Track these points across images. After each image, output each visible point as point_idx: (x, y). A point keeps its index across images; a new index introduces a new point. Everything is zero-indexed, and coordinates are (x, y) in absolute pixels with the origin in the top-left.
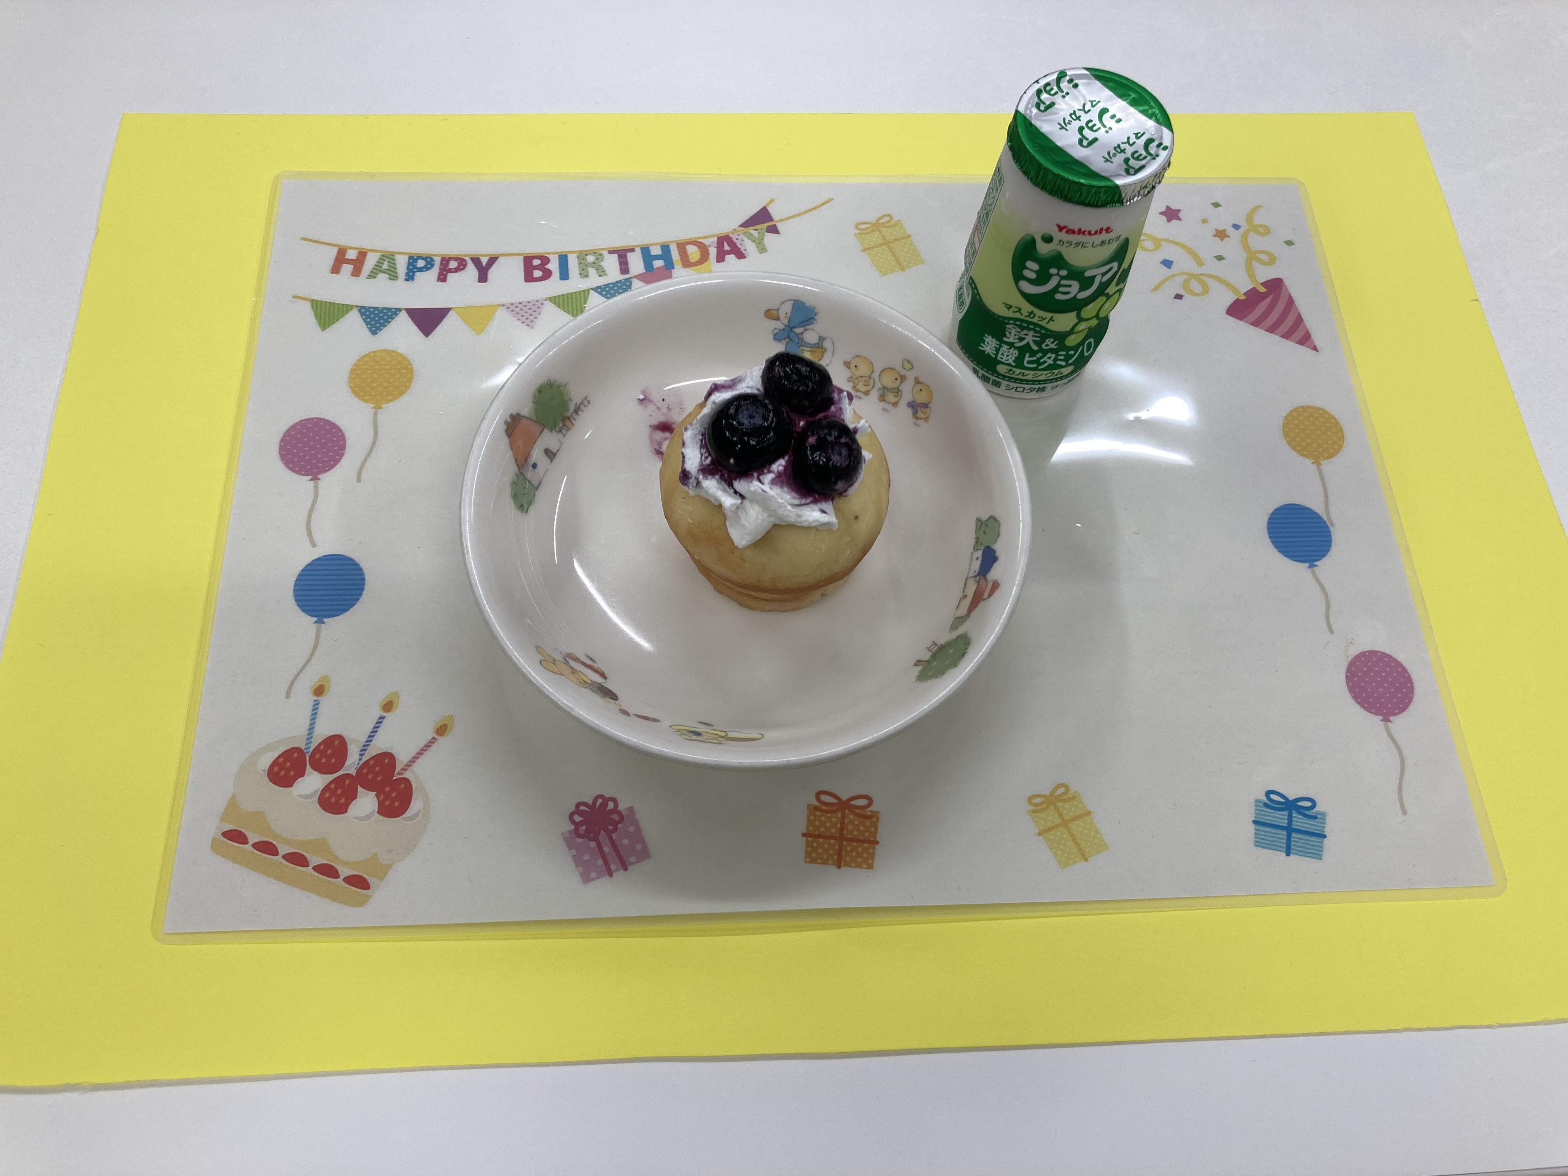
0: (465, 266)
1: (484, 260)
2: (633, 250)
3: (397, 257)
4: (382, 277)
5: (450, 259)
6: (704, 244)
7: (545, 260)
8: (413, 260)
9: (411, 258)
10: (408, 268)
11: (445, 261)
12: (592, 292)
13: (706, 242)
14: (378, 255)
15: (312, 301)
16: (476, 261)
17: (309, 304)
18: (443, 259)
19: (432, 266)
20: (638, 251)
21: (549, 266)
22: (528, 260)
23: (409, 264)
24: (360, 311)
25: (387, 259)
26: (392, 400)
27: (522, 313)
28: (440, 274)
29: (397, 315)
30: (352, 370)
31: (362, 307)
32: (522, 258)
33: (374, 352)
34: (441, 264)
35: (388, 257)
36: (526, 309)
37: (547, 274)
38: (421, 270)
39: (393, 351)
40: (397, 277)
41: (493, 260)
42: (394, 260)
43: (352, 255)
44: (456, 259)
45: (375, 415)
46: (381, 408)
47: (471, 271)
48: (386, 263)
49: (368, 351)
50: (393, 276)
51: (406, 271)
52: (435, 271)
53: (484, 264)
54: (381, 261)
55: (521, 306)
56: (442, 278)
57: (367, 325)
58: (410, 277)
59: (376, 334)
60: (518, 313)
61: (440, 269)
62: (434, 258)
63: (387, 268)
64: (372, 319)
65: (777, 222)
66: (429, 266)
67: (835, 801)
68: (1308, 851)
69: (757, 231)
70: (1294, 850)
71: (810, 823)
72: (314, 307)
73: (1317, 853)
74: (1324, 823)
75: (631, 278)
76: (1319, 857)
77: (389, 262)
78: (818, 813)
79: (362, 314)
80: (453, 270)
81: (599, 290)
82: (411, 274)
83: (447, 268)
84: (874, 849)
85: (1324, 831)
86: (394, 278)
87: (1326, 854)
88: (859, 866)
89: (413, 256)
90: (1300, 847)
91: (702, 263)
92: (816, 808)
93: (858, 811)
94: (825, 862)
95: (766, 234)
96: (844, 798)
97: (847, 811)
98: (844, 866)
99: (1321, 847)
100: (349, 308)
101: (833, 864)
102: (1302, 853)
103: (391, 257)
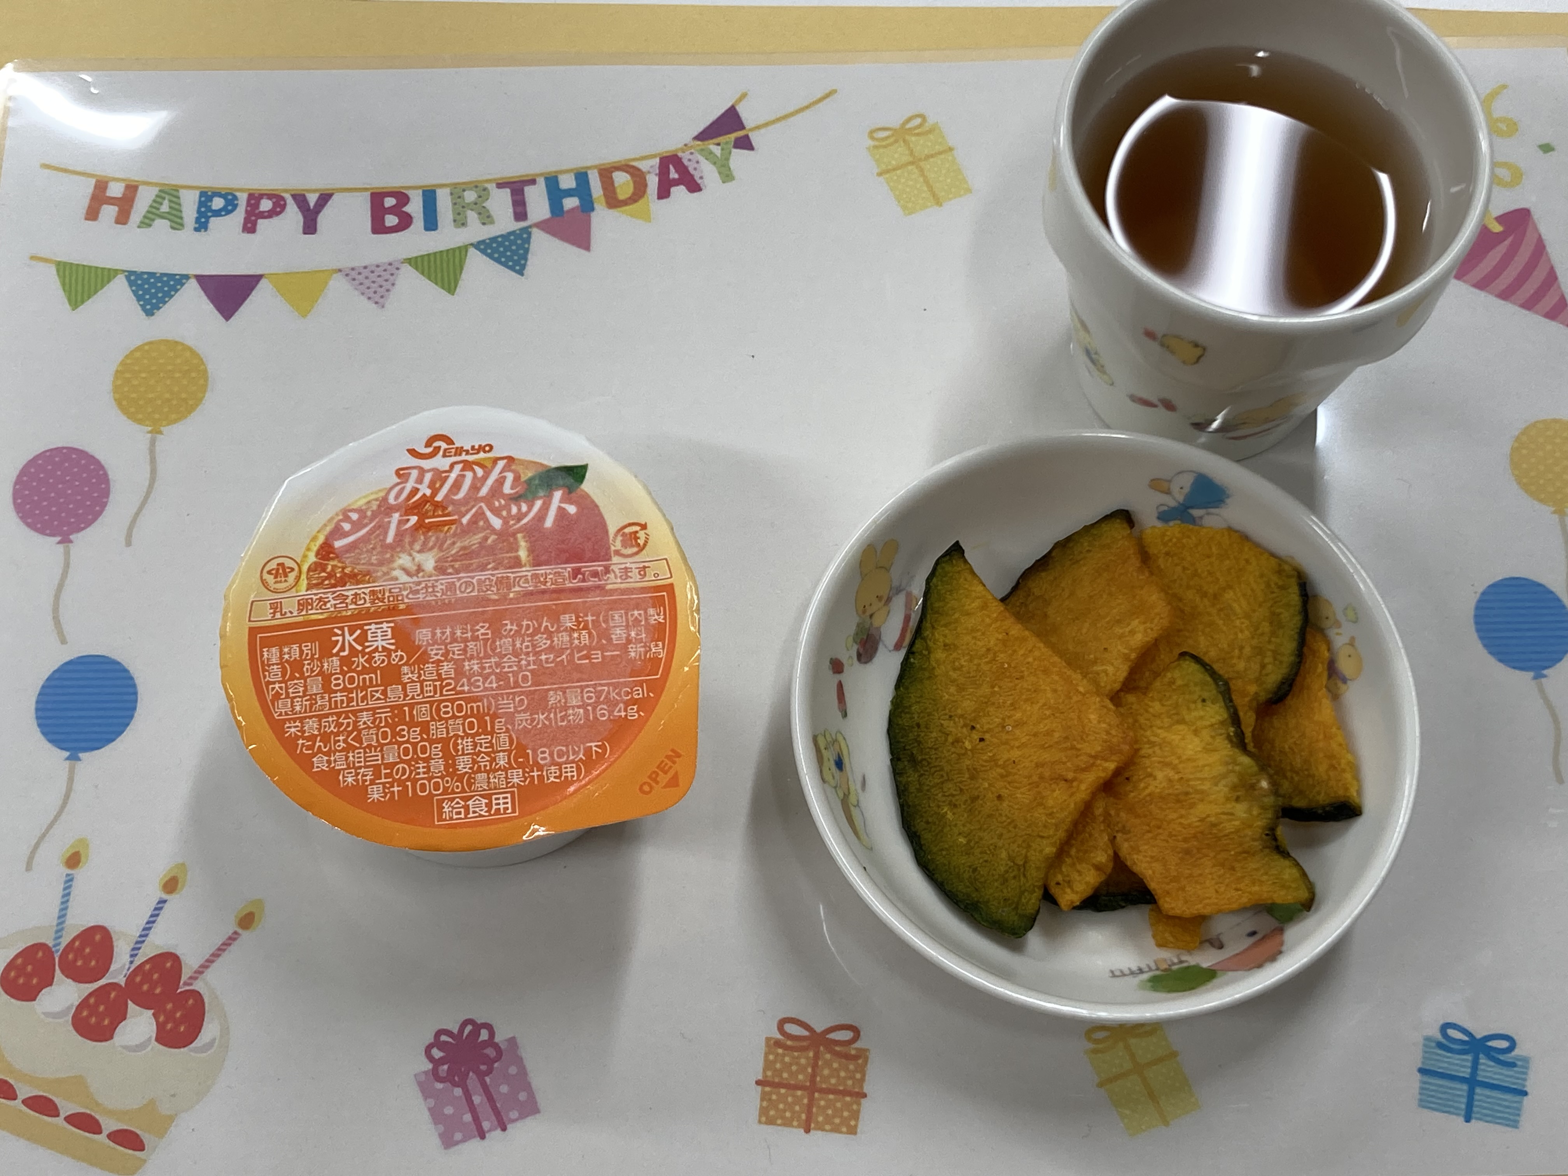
0: (283, 207)
1: (312, 199)
2: (533, 182)
3: (183, 193)
4: (161, 224)
5: (261, 196)
6: (639, 170)
7: (402, 198)
8: (206, 197)
9: (203, 194)
10: (199, 211)
11: (254, 199)
12: (472, 251)
13: (643, 166)
14: (155, 191)
15: (58, 264)
16: (300, 199)
17: (53, 269)
18: (251, 196)
19: (235, 206)
20: (541, 182)
21: (407, 209)
22: (377, 198)
23: (201, 204)
24: (128, 278)
25: (167, 197)
26: (175, 421)
27: (367, 283)
28: (247, 220)
29: (183, 285)
30: (117, 371)
31: (131, 273)
32: (368, 194)
33: (151, 343)
34: (248, 204)
35: (170, 193)
36: (373, 277)
37: (405, 222)
38: (217, 213)
39: (176, 343)
40: (182, 225)
41: (325, 198)
42: (178, 198)
43: (116, 190)
44: (270, 196)
45: (153, 443)
46: (161, 433)
47: (293, 215)
48: (166, 202)
49: (139, 343)
50: (177, 224)
51: (196, 215)
52: (239, 215)
53: (312, 205)
54: (159, 200)
55: (366, 273)
56: (250, 227)
57: (138, 300)
58: (202, 225)
59: (153, 314)
60: (361, 284)
61: (246, 211)
62: (238, 194)
63: (167, 210)
64: (146, 292)
65: (752, 130)
66: (230, 208)
67: (806, 1033)
68: (1499, 1115)
69: (719, 147)
70: (1478, 1113)
71: (768, 1065)
72: (61, 273)
73: (1511, 1117)
74: (1525, 1073)
75: (530, 227)
76: (1513, 1123)
77: (170, 201)
78: (780, 1051)
79: (131, 283)
80: (266, 214)
81: (482, 247)
82: (203, 220)
83: (257, 211)
84: (859, 1104)
85: (1524, 1086)
86: (178, 227)
87: (1525, 1120)
88: (836, 1130)
89: (206, 192)
90: (1485, 1108)
91: (635, 201)
92: (778, 1043)
93: (838, 1048)
94: (787, 1123)
95: (734, 151)
96: (819, 1029)
97: (822, 1048)
98: (815, 1129)
99: (1519, 1109)
100: (112, 273)
101: (799, 1126)
102: (1489, 1119)
103: (175, 193)
